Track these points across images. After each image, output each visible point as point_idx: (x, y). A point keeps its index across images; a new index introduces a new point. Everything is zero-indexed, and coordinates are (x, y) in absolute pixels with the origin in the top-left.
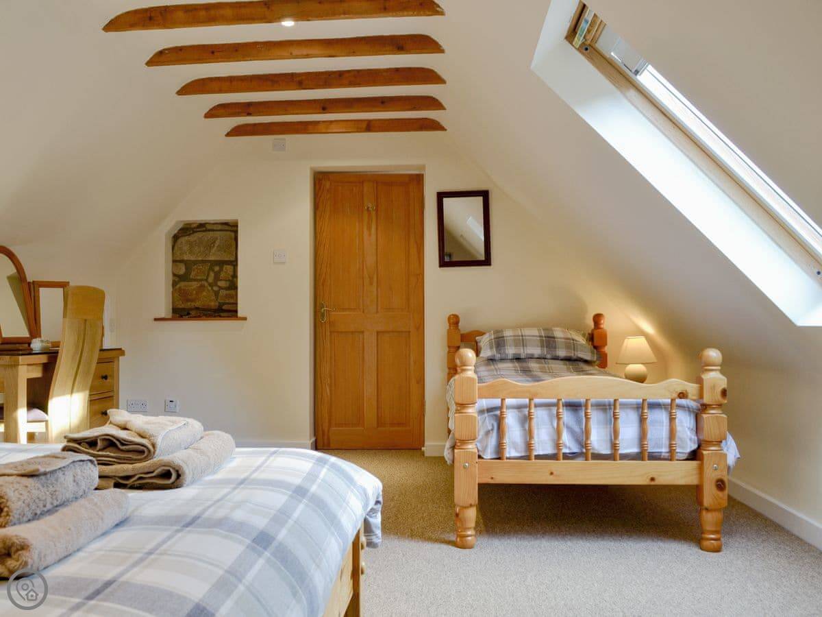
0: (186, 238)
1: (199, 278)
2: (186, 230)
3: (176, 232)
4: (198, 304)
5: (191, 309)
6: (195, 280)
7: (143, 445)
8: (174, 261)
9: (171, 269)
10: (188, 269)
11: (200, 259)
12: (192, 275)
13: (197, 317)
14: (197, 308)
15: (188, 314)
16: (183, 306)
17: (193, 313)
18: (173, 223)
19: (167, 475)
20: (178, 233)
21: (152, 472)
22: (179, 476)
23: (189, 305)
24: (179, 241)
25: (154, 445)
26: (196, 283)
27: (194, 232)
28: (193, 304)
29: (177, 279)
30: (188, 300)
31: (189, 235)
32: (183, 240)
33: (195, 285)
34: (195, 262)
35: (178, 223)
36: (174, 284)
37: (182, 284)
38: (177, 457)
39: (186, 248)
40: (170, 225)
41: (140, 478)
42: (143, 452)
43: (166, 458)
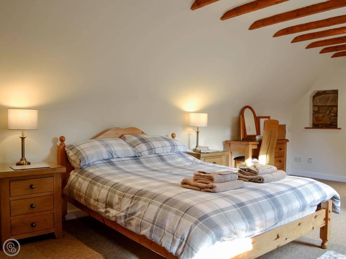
0: (319, 97)
1: (323, 112)
2: (318, 94)
3: (314, 95)
4: (322, 122)
5: (320, 124)
6: (321, 113)
7: (256, 172)
8: (313, 106)
9: (312, 109)
10: (319, 109)
11: (324, 105)
12: (320, 111)
13: (322, 128)
14: (322, 124)
15: (318, 126)
16: (316, 123)
17: (320, 126)
18: (313, 91)
19: (260, 180)
20: (315, 95)
21: (257, 179)
22: (263, 180)
23: (319, 122)
24: (316, 98)
25: (258, 172)
26: (322, 114)
27: (321, 94)
28: (320, 122)
29: (314, 113)
30: (318, 121)
31: (320, 95)
32: (317, 98)
33: (321, 115)
34: (322, 106)
35: (314, 91)
36: (313, 114)
37: (316, 115)
38: (263, 176)
39: (318, 101)
40: (311, 93)
41: (255, 180)
42: (256, 173)
43: (260, 176)
